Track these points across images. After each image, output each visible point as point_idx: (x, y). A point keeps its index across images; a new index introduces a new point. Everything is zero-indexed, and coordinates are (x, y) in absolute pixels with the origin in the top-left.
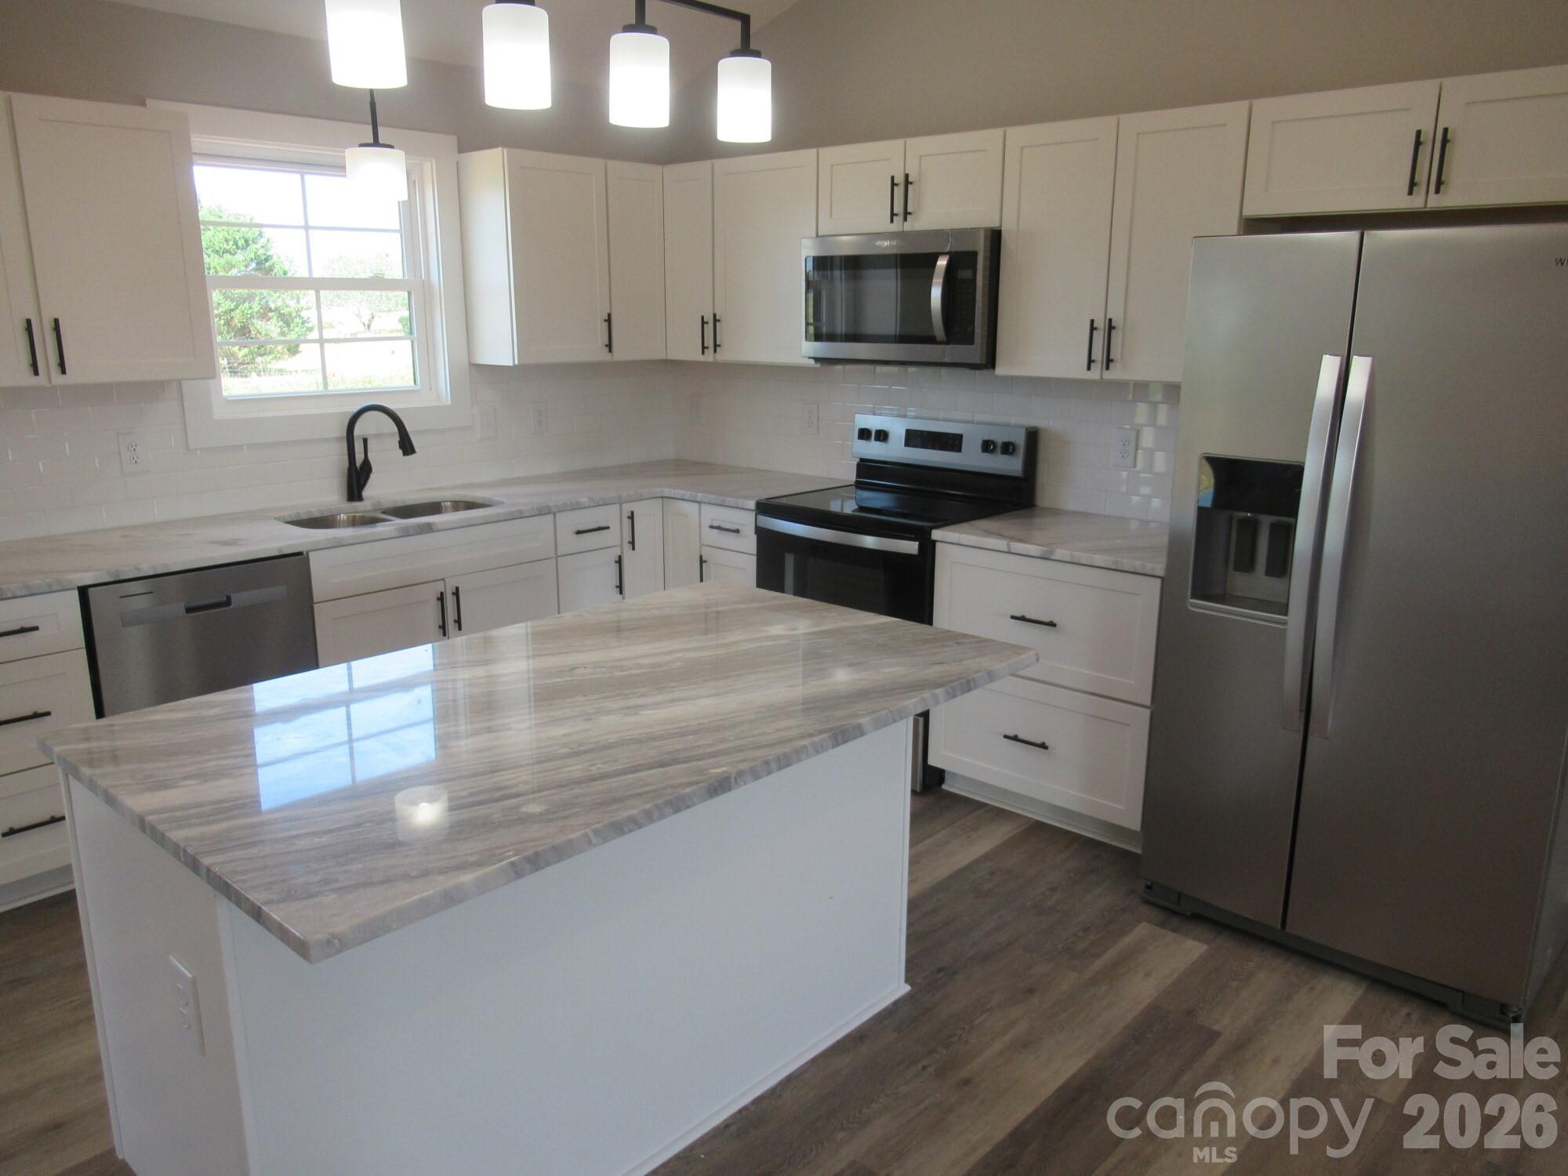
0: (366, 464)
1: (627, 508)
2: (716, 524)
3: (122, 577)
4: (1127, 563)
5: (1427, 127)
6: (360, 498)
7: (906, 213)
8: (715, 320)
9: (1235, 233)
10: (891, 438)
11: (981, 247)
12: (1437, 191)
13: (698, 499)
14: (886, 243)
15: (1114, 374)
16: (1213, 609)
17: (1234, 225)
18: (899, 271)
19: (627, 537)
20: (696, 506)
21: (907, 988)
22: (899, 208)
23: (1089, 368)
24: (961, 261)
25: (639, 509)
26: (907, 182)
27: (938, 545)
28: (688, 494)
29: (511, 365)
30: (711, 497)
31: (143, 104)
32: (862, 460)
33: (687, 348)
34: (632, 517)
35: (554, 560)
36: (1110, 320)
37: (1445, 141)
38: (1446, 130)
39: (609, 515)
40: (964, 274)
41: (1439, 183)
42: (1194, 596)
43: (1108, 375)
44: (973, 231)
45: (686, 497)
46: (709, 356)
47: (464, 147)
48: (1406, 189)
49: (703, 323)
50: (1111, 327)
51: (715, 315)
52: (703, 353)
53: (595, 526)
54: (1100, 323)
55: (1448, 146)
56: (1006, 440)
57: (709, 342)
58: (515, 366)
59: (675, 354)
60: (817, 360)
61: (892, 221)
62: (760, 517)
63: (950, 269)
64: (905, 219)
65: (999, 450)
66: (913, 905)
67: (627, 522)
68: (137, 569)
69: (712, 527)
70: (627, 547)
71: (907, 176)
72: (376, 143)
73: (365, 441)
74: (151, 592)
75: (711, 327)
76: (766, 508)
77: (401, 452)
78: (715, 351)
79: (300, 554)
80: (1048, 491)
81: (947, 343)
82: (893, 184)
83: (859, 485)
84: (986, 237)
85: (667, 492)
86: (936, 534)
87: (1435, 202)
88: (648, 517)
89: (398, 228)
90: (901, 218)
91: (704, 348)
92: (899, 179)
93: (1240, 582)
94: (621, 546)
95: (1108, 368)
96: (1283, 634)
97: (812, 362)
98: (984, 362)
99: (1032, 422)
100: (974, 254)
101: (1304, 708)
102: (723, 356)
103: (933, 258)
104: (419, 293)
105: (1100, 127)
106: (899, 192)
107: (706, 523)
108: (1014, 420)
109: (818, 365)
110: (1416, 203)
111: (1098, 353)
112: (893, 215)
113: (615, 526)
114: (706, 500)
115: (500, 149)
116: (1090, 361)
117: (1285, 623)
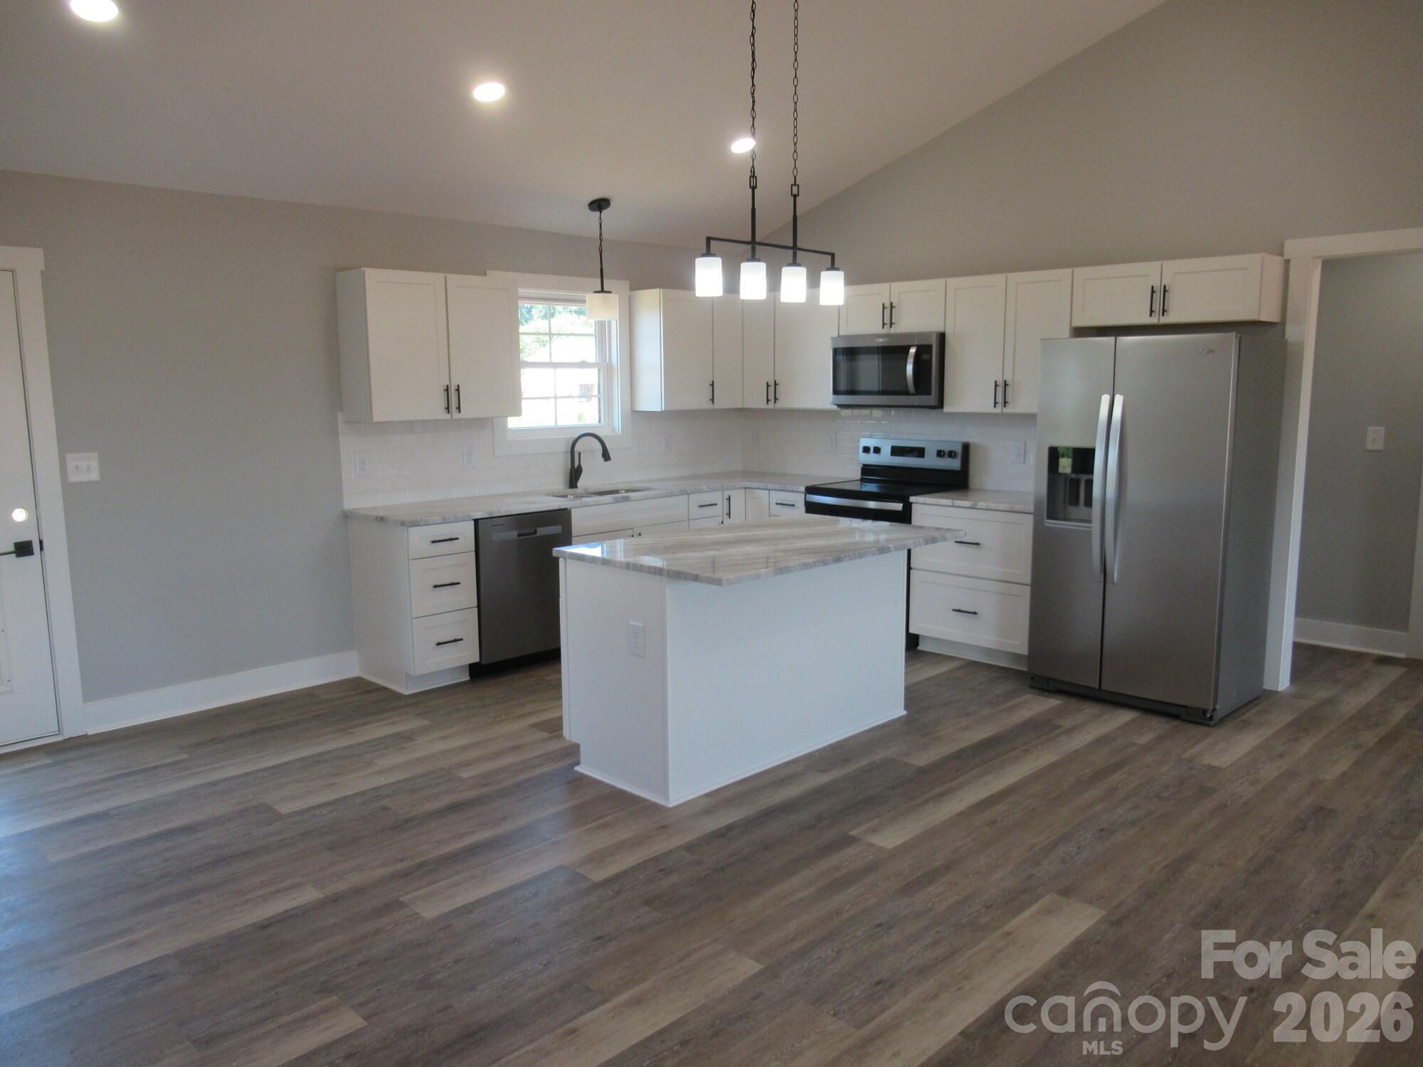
0: (580, 466)
1: (727, 493)
2: (779, 502)
3: (494, 516)
4: (1016, 508)
5: (1157, 285)
6: (576, 487)
7: (891, 324)
8: (776, 384)
9: (1068, 337)
10: (882, 451)
11: (934, 342)
12: (1163, 315)
13: (769, 488)
14: (881, 340)
15: (1009, 410)
16: (1058, 524)
17: (1066, 332)
18: (880, 356)
19: (726, 511)
20: (767, 492)
21: (905, 713)
22: (887, 320)
23: (995, 406)
24: (923, 350)
25: (733, 494)
26: (892, 307)
27: (914, 506)
28: (762, 485)
29: (660, 410)
30: (777, 486)
31: (485, 274)
32: (864, 465)
33: (757, 400)
34: (729, 499)
35: (687, 522)
36: (1005, 381)
37: (1165, 291)
38: (1165, 287)
39: (716, 497)
40: (925, 357)
41: (1164, 311)
42: (1049, 517)
43: (1005, 410)
44: (928, 334)
45: (761, 487)
46: (771, 405)
47: (634, 287)
48: (1149, 314)
49: (768, 386)
50: (1006, 385)
51: (775, 381)
52: (767, 403)
53: (709, 503)
54: (1000, 383)
55: (1167, 294)
56: (951, 449)
57: (771, 397)
58: (662, 412)
59: (749, 404)
60: (839, 406)
61: (883, 327)
62: (808, 496)
63: (917, 355)
64: (891, 327)
65: (946, 456)
66: (907, 689)
67: (726, 502)
68: (499, 511)
69: (777, 504)
70: (726, 517)
71: (892, 304)
72: (602, 291)
73: (580, 454)
74: (503, 525)
75: (773, 390)
76: (811, 490)
77: (603, 459)
78: (775, 402)
79: (566, 509)
80: (975, 478)
81: (916, 395)
82: (884, 308)
83: (862, 480)
84: (937, 336)
85: (748, 485)
86: (912, 499)
87: (1164, 320)
88: (738, 497)
89: (594, 333)
90: (888, 325)
91: (768, 400)
92: (887, 305)
93: (1073, 510)
94: (723, 516)
95: (1005, 406)
96: (1090, 533)
97: (836, 407)
98: (937, 405)
99: (965, 439)
100: (930, 347)
101: (1103, 570)
102: (779, 405)
103: (908, 348)
104: (605, 369)
105: (998, 279)
106: (887, 312)
107: (773, 501)
108: (955, 439)
109: (839, 409)
110: (1154, 320)
111: (1000, 399)
112: (884, 324)
113: (719, 503)
114: (773, 488)
115: (657, 290)
116: (996, 403)
117: (1090, 528)
